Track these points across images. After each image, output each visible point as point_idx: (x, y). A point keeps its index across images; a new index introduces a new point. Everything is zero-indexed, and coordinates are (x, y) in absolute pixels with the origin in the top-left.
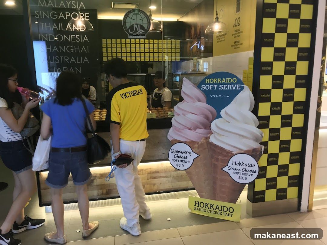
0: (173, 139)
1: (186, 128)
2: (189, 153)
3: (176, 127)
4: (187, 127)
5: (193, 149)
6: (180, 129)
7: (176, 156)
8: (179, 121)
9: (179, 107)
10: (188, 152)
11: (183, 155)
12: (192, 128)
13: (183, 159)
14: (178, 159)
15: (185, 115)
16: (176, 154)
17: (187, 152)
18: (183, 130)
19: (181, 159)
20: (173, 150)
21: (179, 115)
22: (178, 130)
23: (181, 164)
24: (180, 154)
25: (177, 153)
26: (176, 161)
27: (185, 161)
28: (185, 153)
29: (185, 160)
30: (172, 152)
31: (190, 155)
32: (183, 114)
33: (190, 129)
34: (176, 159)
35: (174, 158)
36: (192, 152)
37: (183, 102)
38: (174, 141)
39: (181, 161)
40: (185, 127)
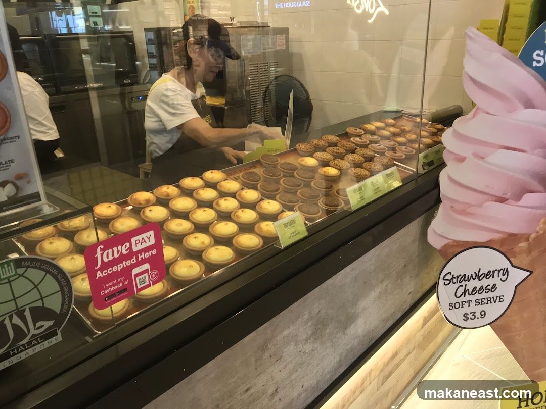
0: (447, 242)
1: (488, 201)
2: (502, 271)
3: (454, 201)
4: (492, 196)
5: (512, 259)
6: (470, 205)
7: (461, 290)
8: (462, 181)
9: (462, 132)
10: (499, 271)
11: (485, 282)
12: (508, 196)
13: (484, 295)
14: (468, 298)
15: (483, 158)
16: (459, 284)
17: (494, 272)
18: (480, 205)
19: (477, 296)
20: (449, 277)
21: (461, 159)
22: (464, 210)
23: (478, 309)
24: (472, 285)
25: (463, 283)
26: (462, 305)
27: (489, 300)
28: (488, 275)
29: (490, 295)
30: (447, 282)
31: (504, 278)
32: (476, 155)
33: (502, 200)
34: (462, 299)
35: (455, 300)
36: (511, 269)
37: (474, 116)
38: (453, 246)
39: (479, 303)
40: (486, 197)
